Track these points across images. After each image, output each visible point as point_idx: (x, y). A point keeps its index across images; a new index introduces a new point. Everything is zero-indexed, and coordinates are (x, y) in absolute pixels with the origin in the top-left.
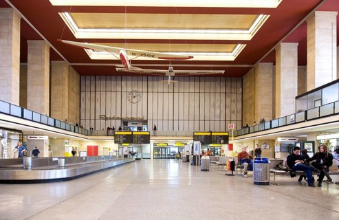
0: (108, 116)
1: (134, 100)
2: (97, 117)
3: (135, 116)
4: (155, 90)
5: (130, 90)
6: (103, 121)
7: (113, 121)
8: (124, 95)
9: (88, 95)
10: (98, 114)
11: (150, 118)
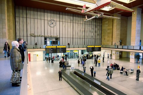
0: (36, 34)
1: (52, 25)
2: (29, 35)
3: (52, 35)
4: (64, 20)
5: (49, 19)
6: (33, 38)
7: (40, 38)
8: (46, 22)
9: (21, 19)
10: (29, 33)
11: (61, 36)
